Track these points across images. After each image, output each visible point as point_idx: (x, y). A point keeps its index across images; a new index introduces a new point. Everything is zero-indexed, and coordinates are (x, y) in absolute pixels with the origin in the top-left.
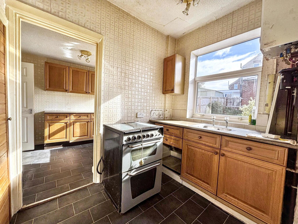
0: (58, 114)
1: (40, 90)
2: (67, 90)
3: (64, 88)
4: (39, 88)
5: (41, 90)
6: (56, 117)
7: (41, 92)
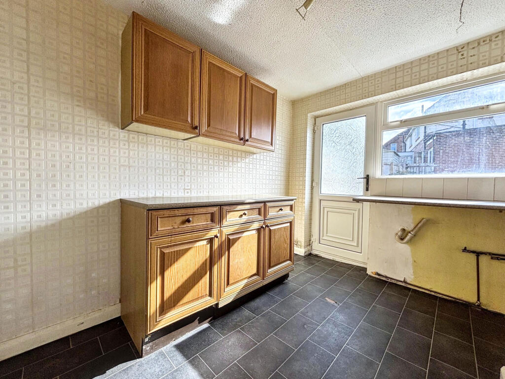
0: (190, 211)
1: (103, 125)
2: (196, 128)
3: (189, 120)
4: (103, 116)
5: (107, 123)
6: (184, 222)
7: (107, 132)
